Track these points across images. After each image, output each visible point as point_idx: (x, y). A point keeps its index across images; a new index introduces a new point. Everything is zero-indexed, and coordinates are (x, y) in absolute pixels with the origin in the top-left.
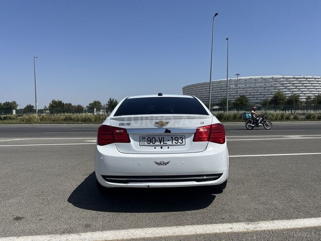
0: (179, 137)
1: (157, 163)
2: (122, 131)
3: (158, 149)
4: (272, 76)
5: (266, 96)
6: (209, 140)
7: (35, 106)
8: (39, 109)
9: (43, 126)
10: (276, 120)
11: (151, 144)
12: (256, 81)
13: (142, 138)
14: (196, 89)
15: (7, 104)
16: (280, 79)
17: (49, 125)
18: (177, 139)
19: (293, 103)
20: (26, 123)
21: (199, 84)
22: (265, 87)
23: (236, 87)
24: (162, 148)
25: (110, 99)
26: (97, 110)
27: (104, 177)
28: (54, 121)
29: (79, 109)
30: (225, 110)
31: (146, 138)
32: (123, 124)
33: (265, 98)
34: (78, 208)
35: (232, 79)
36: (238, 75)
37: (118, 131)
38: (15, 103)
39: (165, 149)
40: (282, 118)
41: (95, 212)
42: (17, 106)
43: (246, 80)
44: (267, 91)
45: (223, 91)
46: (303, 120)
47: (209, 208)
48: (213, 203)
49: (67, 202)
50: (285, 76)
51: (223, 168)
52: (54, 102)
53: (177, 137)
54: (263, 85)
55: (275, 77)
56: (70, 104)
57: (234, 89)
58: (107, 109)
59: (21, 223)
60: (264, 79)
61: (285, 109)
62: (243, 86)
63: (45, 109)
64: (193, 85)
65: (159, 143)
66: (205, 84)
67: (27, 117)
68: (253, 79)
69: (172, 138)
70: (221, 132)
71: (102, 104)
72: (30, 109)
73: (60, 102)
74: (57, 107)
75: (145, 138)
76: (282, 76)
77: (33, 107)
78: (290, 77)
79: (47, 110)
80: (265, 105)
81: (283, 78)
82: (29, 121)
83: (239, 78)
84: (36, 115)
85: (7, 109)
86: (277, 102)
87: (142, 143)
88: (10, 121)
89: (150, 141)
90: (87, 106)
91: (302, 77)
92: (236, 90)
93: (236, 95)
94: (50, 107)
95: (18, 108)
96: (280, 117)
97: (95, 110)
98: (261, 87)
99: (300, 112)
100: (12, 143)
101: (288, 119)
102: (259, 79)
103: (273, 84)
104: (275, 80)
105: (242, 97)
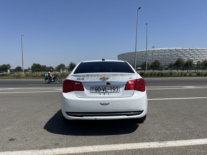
0: (115, 87)
1: (101, 104)
2: (79, 83)
3: (102, 95)
4: (175, 48)
5: (171, 61)
6: (135, 89)
7: (22, 67)
8: (25, 69)
9: (27, 80)
10: (178, 76)
11: (98, 92)
12: (165, 51)
13: (92, 88)
14: (126, 56)
15: (4, 66)
16: (180, 50)
17: (31, 80)
18: (114, 88)
19: (188, 65)
20: (17, 78)
21: (128, 53)
22: (171, 55)
23: (152, 55)
24: (104, 94)
25: (71, 63)
26: (62, 70)
27: (67, 113)
28: (35, 77)
30: (145, 70)
31: (95, 88)
32: (79, 79)
33: (171, 62)
34: (51, 133)
35: (150, 50)
36: (153, 47)
37: (76, 83)
38: (9, 65)
39: (106, 95)
40: (182, 75)
41: (61, 135)
42: (10, 67)
43: (158, 51)
44: (172, 57)
45: (144, 57)
46: (195, 76)
47: (135, 132)
48: (137, 129)
49: (43, 129)
50: (184, 48)
51: (144, 107)
52: (34, 64)
53: (114, 87)
54: (169, 54)
55: (177, 48)
56: (45, 66)
57: (151, 56)
58: (69, 69)
59: (14, 142)
60: (170, 50)
61: (183, 69)
62: (157, 54)
63: (29, 69)
64: (125, 54)
65: (102, 91)
66: (132, 53)
67: (17, 74)
68: (163, 50)
69: (111, 88)
70: (143, 84)
71: (66, 66)
72: (19, 69)
73: (39, 65)
74: (37, 68)
75: (93, 88)
76: (182, 48)
77: (21, 67)
78: (187, 48)
79: (30, 69)
80: (171, 66)
81: (182, 49)
82: (18, 77)
83: (154, 49)
84: (23, 73)
85: (4, 69)
86: (178, 64)
87: (91, 91)
88: (6, 77)
89: (97, 90)
90: (56, 67)
91: (195, 48)
92: (152, 57)
93: (152, 60)
94: (32, 68)
95: (11, 68)
96: (180, 74)
97: (61, 69)
98: (168, 55)
99: (193, 71)
100: (7, 91)
101: (185, 75)
102: (167, 50)
103: (176, 53)
104: (177, 50)
105: (156, 61)
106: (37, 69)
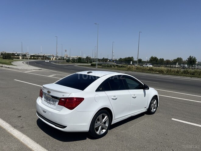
1: (43, 111)
11: (47, 101)
15: (129, 58)
24: (49, 104)
25: (190, 57)
29: (168, 62)
52: (152, 57)
56: (163, 59)
71: (183, 60)
73: (156, 58)
75: (46, 97)
77: (142, 60)
85: (129, 61)
94: (149, 60)
95: (134, 60)
97: (177, 64)
106: (154, 62)
